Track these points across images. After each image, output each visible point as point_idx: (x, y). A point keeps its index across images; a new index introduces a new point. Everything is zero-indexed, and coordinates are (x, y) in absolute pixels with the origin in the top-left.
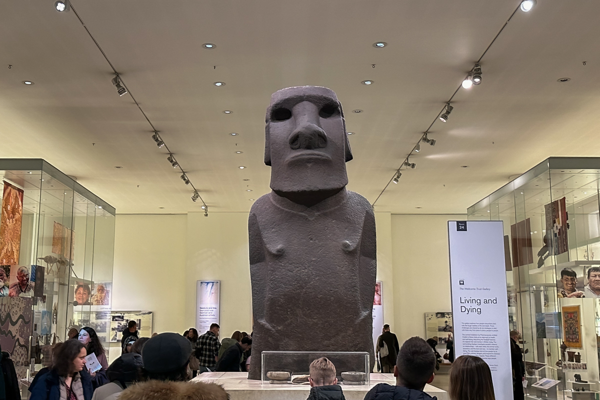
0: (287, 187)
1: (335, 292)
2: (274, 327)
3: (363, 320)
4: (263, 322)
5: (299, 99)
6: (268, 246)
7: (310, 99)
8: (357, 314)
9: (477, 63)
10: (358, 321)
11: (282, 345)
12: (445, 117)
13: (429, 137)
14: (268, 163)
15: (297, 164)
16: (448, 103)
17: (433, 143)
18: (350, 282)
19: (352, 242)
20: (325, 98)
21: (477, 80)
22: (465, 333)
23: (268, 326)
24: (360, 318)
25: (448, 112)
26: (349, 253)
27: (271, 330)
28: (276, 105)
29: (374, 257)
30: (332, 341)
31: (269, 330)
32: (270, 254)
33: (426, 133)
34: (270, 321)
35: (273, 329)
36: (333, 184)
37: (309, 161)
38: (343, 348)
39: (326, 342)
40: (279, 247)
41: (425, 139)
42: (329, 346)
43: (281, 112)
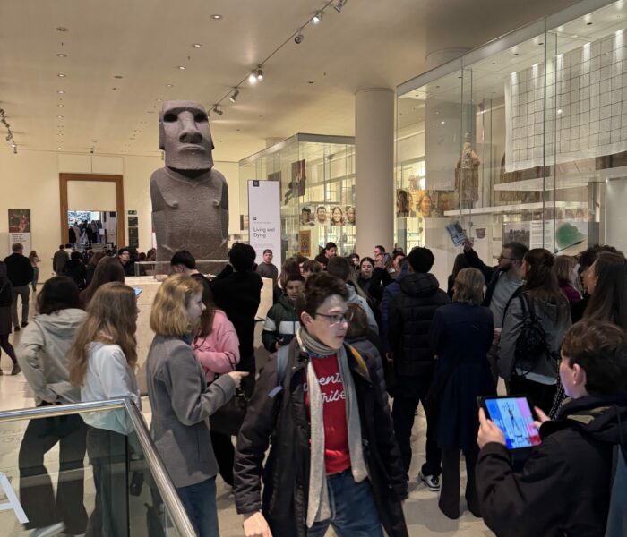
0: (179, 166)
2: (173, 249)
4: (165, 246)
5: (183, 110)
6: (167, 202)
7: (190, 110)
9: (260, 66)
10: (221, 245)
12: (234, 98)
13: (219, 109)
14: (162, 148)
15: (185, 152)
16: (236, 88)
17: (221, 113)
18: (217, 223)
19: (217, 201)
20: (199, 110)
21: (260, 77)
23: (169, 248)
24: (223, 244)
25: (236, 95)
26: (217, 207)
28: (168, 112)
29: (228, 209)
30: (208, 256)
31: (170, 251)
32: (169, 206)
33: (216, 105)
34: (171, 245)
35: (173, 251)
36: (206, 167)
37: (193, 151)
40: (175, 202)
41: (215, 110)
43: (171, 116)
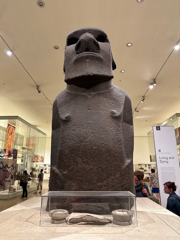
1: (106, 144)
2: (61, 172)
3: (128, 166)
5: (83, 32)
6: (61, 116)
7: (90, 31)
8: (123, 161)
9: (154, 80)
10: (123, 167)
11: (67, 186)
15: (80, 60)
16: (143, 97)
18: (117, 137)
19: (118, 112)
21: (155, 84)
22: (162, 171)
24: (125, 165)
26: (116, 118)
27: (58, 174)
29: (132, 124)
30: (105, 183)
32: (62, 120)
33: (136, 109)
34: (59, 168)
35: (60, 174)
36: (103, 72)
37: (87, 57)
38: (113, 189)
39: (99, 184)
40: (67, 115)
42: (101, 187)
